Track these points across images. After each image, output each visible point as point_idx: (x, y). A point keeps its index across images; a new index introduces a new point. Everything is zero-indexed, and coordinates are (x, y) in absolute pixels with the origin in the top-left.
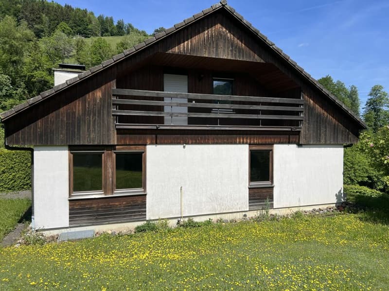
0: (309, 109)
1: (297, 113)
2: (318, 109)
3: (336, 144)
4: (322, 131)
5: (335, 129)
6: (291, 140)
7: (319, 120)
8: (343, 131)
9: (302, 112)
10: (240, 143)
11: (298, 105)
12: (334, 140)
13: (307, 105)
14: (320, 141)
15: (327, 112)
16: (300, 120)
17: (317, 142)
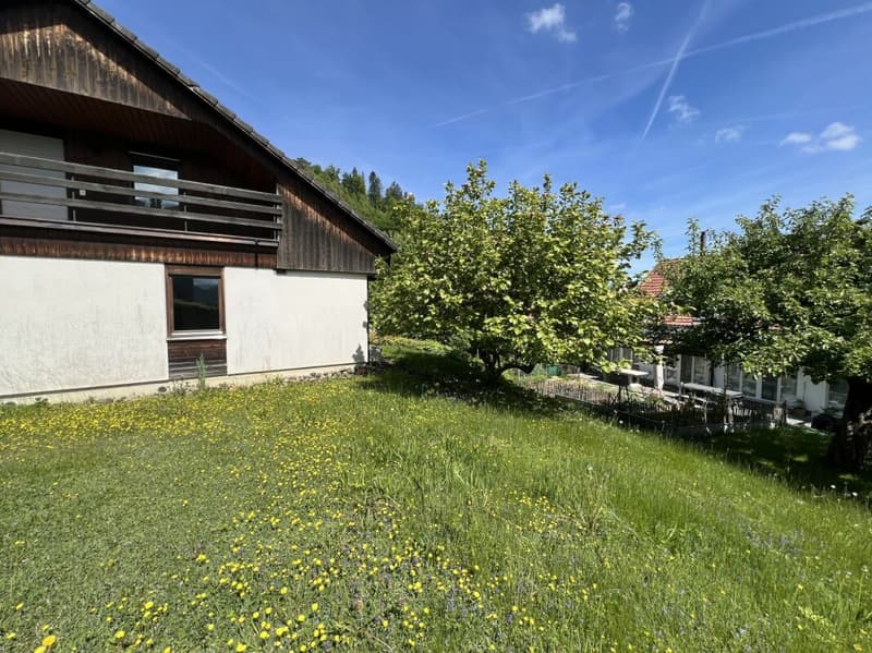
0: (293, 213)
1: (270, 217)
2: (312, 214)
3: (349, 273)
4: (321, 251)
5: (347, 251)
6: (260, 261)
7: (316, 232)
8: (361, 254)
9: (280, 216)
10: (139, 260)
11: (271, 204)
12: (345, 266)
13: (288, 205)
14: (317, 265)
15: (330, 221)
16: (277, 230)
17: (312, 266)
